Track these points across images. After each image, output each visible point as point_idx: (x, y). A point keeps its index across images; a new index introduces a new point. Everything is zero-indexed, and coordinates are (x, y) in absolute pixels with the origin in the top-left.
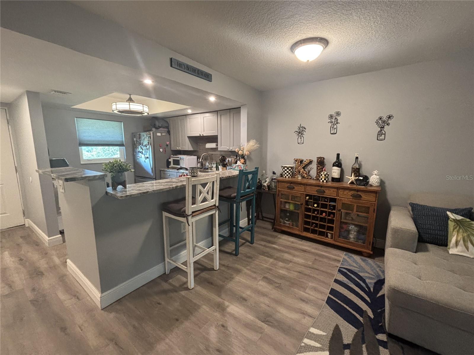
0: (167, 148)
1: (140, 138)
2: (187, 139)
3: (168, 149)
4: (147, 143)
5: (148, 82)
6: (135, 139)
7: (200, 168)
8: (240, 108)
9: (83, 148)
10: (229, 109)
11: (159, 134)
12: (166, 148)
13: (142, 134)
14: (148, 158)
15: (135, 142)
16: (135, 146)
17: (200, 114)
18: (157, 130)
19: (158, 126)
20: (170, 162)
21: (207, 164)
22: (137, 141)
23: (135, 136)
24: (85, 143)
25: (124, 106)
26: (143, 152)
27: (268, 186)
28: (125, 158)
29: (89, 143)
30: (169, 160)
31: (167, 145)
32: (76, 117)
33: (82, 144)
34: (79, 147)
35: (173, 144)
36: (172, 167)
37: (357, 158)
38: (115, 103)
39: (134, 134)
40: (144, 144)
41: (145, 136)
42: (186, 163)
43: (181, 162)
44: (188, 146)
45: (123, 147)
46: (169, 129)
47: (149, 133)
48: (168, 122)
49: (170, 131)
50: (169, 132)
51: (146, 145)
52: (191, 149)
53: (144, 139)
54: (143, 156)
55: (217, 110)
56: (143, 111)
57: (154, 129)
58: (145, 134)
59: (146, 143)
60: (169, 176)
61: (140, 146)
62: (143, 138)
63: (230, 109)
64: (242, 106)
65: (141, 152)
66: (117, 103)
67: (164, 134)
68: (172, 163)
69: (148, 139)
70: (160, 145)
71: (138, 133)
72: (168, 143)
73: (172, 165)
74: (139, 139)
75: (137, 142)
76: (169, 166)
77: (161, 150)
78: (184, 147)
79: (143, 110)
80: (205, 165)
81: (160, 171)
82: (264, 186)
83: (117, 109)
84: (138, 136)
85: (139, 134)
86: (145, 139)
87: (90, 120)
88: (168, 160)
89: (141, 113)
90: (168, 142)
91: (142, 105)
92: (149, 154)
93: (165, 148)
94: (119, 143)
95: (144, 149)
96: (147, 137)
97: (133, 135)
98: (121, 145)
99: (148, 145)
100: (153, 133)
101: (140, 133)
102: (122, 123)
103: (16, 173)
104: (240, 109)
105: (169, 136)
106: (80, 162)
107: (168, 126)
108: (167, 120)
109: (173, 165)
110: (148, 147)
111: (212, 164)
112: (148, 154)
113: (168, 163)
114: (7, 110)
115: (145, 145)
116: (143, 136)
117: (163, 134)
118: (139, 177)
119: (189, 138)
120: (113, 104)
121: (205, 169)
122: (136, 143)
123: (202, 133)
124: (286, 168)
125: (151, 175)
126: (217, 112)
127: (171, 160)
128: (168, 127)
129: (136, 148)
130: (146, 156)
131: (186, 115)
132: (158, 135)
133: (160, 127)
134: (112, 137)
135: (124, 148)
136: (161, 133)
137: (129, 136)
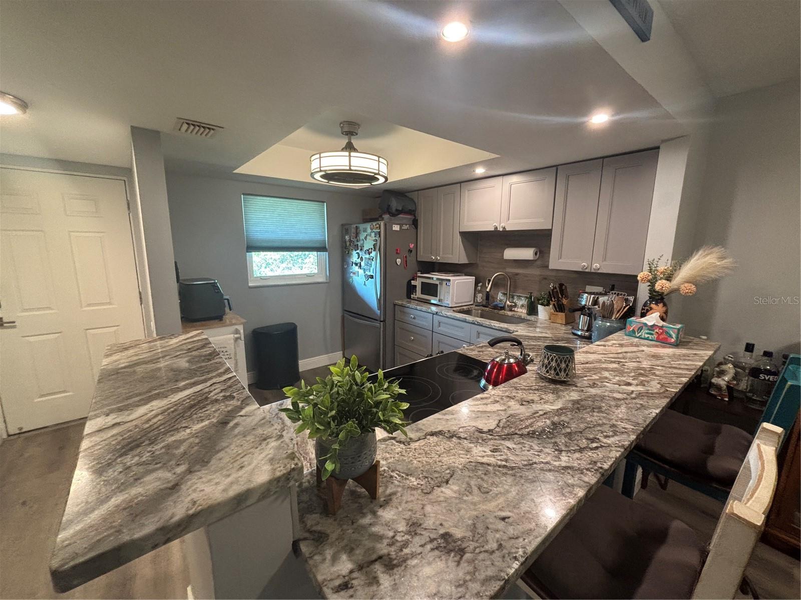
0: (410, 256)
1: (357, 234)
2: (458, 239)
3: (411, 259)
4: (372, 247)
6: (347, 238)
7: (481, 304)
8: (658, 148)
9: (254, 254)
10: (601, 158)
11: (396, 228)
12: (408, 256)
13: (362, 226)
14: (372, 277)
15: (348, 244)
16: (347, 252)
17: (500, 178)
18: (393, 218)
19: (397, 210)
20: (415, 286)
21: (500, 296)
22: (350, 241)
23: (347, 231)
24: (258, 244)
25: (337, 161)
26: (363, 264)
27: (729, 388)
28: (328, 274)
29: (265, 244)
30: (412, 281)
31: (410, 251)
32: (243, 194)
33: (252, 247)
34: (248, 254)
35: (422, 247)
36: (418, 298)
38: (318, 156)
39: (346, 227)
40: (365, 249)
41: (369, 231)
42: (453, 295)
43: (442, 290)
44: (459, 255)
45: (324, 253)
46: (416, 215)
47: (378, 226)
48: (416, 200)
49: (417, 220)
50: (415, 223)
51: (370, 251)
52: (464, 260)
53: (366, 238)
54: (361, 272)
55: (556, 164)
56: (377, 172)
57: (386, 216)
58: (368, 226)
59: (368, 244)
60: (414, 318)
61: (357, 251)
62: (362, 236)
63: (603, 158)
64: (663, 141)
65: (359, 265)
66: (322, 155)
67: (405, 227)
68: (419, 289)
69: (374, 238)
70: (397, 250)
71: (355, 226)
72: (412, 246)
73: (418, 294)
74: (356, 238)
75: (352, 244)
76: (412, 296)
77: (399, 261)
78: (451, 256)
79: (379, 171)
80: (494, 298)
81: (395, 305)
82: (718, 388)
83: (322, 169)
84: (353, 230)
85: (357, 227)
86: (368, 237)
87: (268, 198)
88: (409, 282)
89: (372, 178)
90: (412, 243)
91: (376, 158)
92: (375, 267)
93: (406, 257)
94: (315, 245)
95: (364, 257)
96: (373, 234)
97: (345, 229)
98: (320, 248)
99: (374, 251)
100: (385, 225)
101: (357, 225)
102: (325, 204)
103: (141, 304)
104: (659, 152)
105: (415, 230)
106: (248, 284)
107: (414, 209)
108: (414, 196)
109: (422, 293)
110: (373, 254)
111: (513, 297)
112: (371, 269)
113: (411, 289)
114: (126, 182)
115: (368, 250)
116: (365, 231)
117: (403, 228)
118: (351, 314)
119: (464, 235)
120: (313, 158)
121: (496, 307)
122: (350, 244)
123: (503, 224)
125: (374, 313)
126: (555, 168)
127: (417, 283)
128: (412, 212)
129: (349, 255)
130: (368, 273)
131: (460, 183)
132: (394, 229)
133: (399, 212)
134: (306, 233)
135: (325, 255)
136: (401, 225)
137: (336, 231)
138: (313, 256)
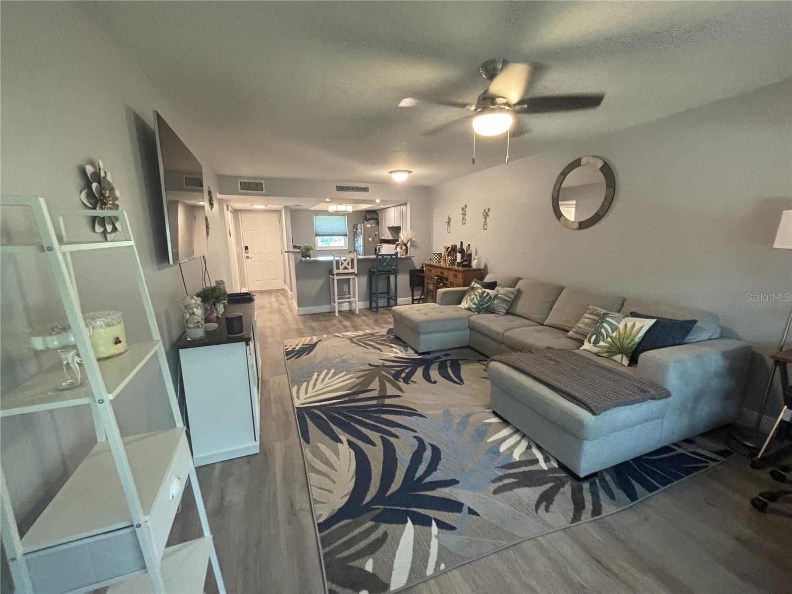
0: (375, 237)
2: (388, 230)
3: (376, 239)
5: (328, 200)
6: (354, 231)
8: (407, 203)
9: (318, 237)
11: (369, 226)
13: (359, 226)
15: (354, 233)
16: (354, 237)
18: (367, 222)
28: (348, 246)
29: (322, 234)
31: (376, 235)
33: (317, 235)
34: (315, 237)
35: (381, 234)
37: (469, 245)
44: (389, 236)
46: (378, 220)
48: (379, 214)
49: (378, 222)
50: (378, 224)
52: (390, 238)
55: (399, 204)
57: (365, 222)
64: (407, 201)
67: (373, 225)
70: (369, 235)
72: (377, 233)
74: (357, 230)
75: (356, 233)
77: (370, 239)
78: (386, 237)
83: (331, 210)
84: (356, 228)
87: (324, 216)
88: (376, 248)
89: (346, 212)
94: (343, 234)
97: (353, 227)
98: (345, 235)
100: (363, 225)
101: (358, 224)
102: (347, 217)
105: (378, 227)
106: (316, 249)
108: (378, 212)
119: (389, 228)
123: (394, 224)
124: (436, 255)
128: (376, 219)
132: (367, 226)
133: (369, 219)
135: (347, 237)
136: (371, 225)
137: (351, 227)
138: (342, 238)
